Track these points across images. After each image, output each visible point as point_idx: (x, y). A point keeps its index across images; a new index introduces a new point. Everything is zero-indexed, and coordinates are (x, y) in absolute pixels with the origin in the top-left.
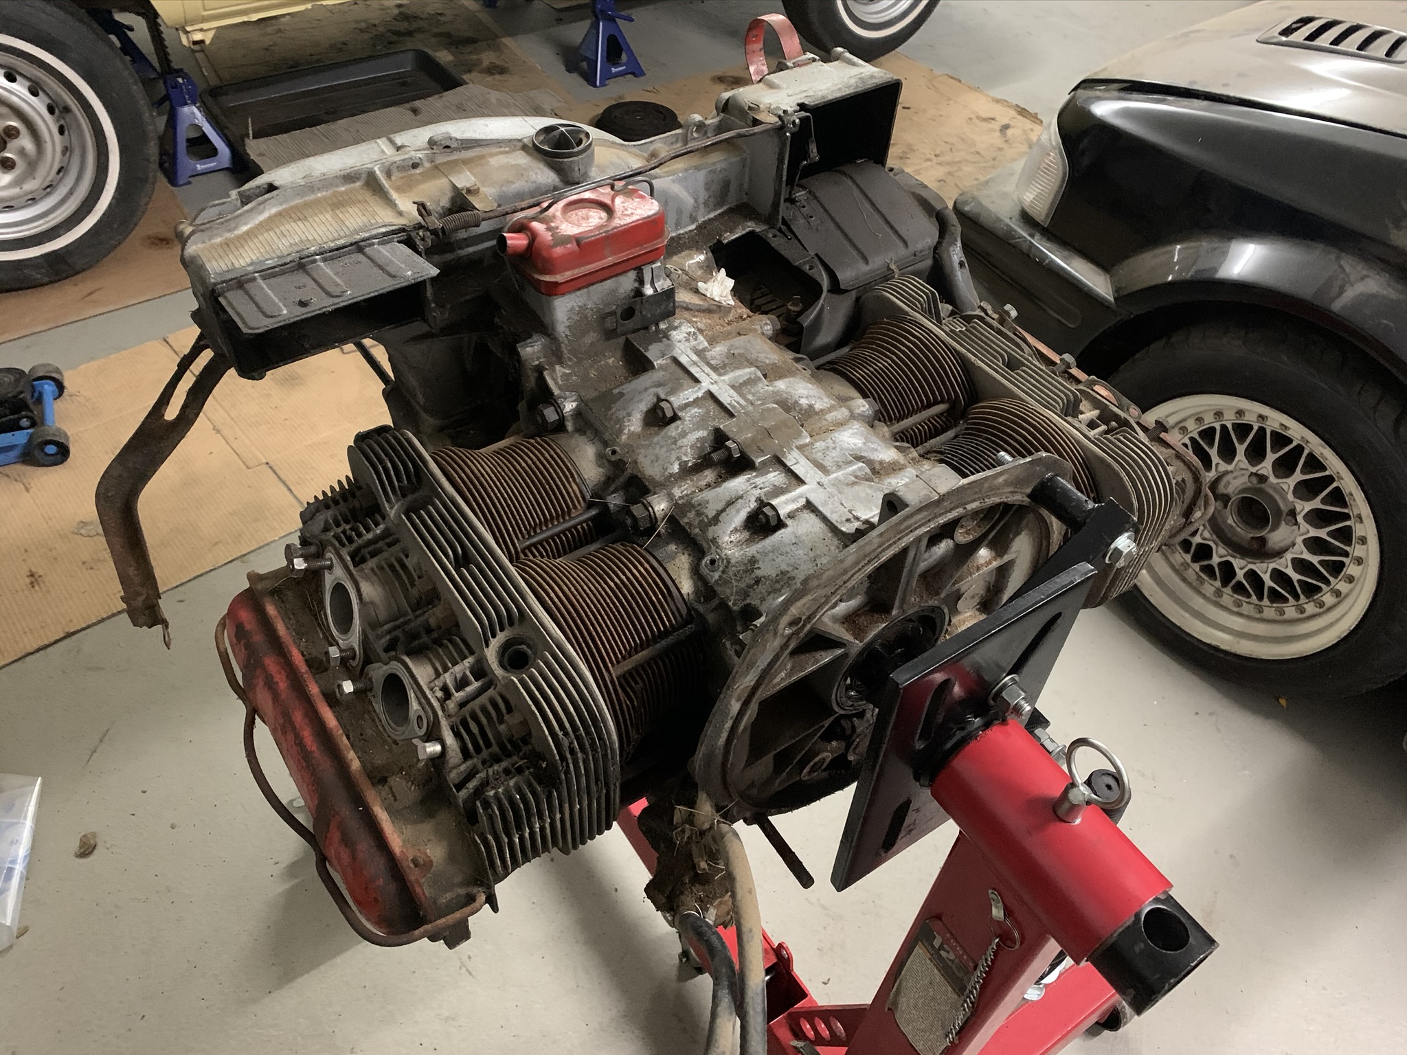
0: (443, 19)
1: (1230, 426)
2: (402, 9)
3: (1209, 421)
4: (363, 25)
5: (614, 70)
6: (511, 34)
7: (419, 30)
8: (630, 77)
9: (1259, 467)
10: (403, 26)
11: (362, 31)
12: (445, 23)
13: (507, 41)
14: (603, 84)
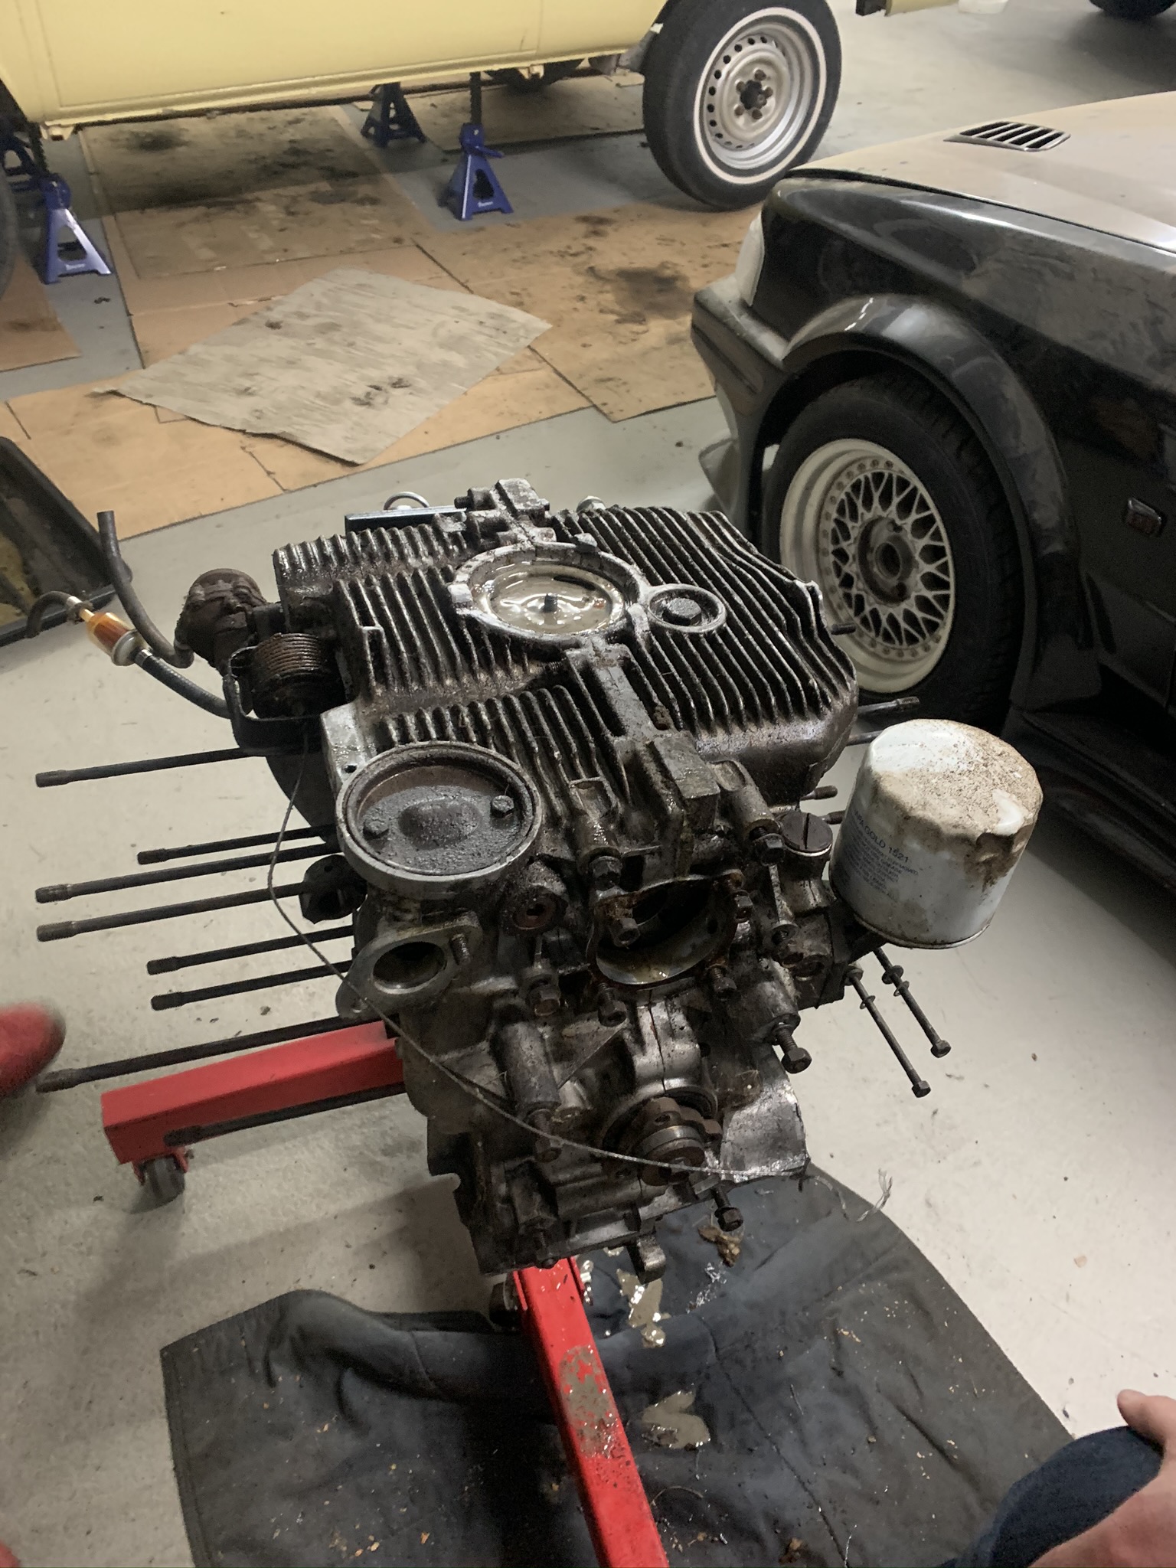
0: (330, 154)
1: (895, 476)
2: (295, 145)
3: (881, 468)
4: (253, 157)
5: (480, 204)
6: (394, 170)
7: (305, 164)
8: (498, 213)
9: (903, 522)
10: (292, 159)
11: (250, 162)
12: (332, 158)
13: (389, 177)
14: (468, 218)
